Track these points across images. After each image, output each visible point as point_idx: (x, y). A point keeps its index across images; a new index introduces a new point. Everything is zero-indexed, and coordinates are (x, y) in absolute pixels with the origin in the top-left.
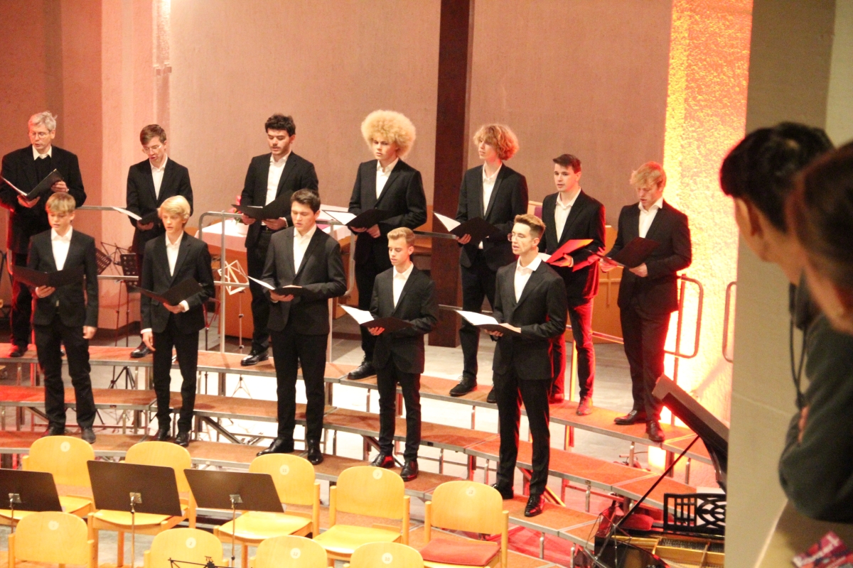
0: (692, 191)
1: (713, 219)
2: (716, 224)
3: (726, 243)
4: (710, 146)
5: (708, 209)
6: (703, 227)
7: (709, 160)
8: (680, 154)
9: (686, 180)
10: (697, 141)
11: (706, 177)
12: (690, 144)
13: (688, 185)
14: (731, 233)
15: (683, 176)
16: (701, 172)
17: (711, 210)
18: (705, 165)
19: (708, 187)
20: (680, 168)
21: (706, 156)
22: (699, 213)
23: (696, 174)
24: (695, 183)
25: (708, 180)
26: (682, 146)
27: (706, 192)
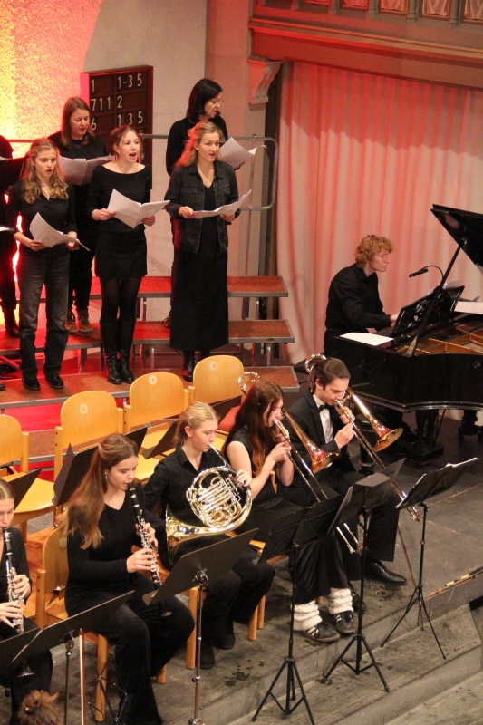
0: (25, 58)
1: (41, 82)
2: (44, 87)
3: (51, 103)
4: (35, 12)
5: (37, 74)
6: (35, 91)
7: (35, 25)
8: (12, 23)
9: (20, 47)
10: (25, 7)
11: (34, 43)
12: (20, 11)
13: (21, 52)
14: (55, 93)
15: (17, 44)
16: (30, 38)
17: (40, 74)
18: (33, 30)
19: (36, 52)
20: (13, 38)
21: (31, 22)
22: (31, 78)
23: (27, 41)
24: (26, 49)
25: (35, 45)
26: (13, 14)
27: (35, 57)
